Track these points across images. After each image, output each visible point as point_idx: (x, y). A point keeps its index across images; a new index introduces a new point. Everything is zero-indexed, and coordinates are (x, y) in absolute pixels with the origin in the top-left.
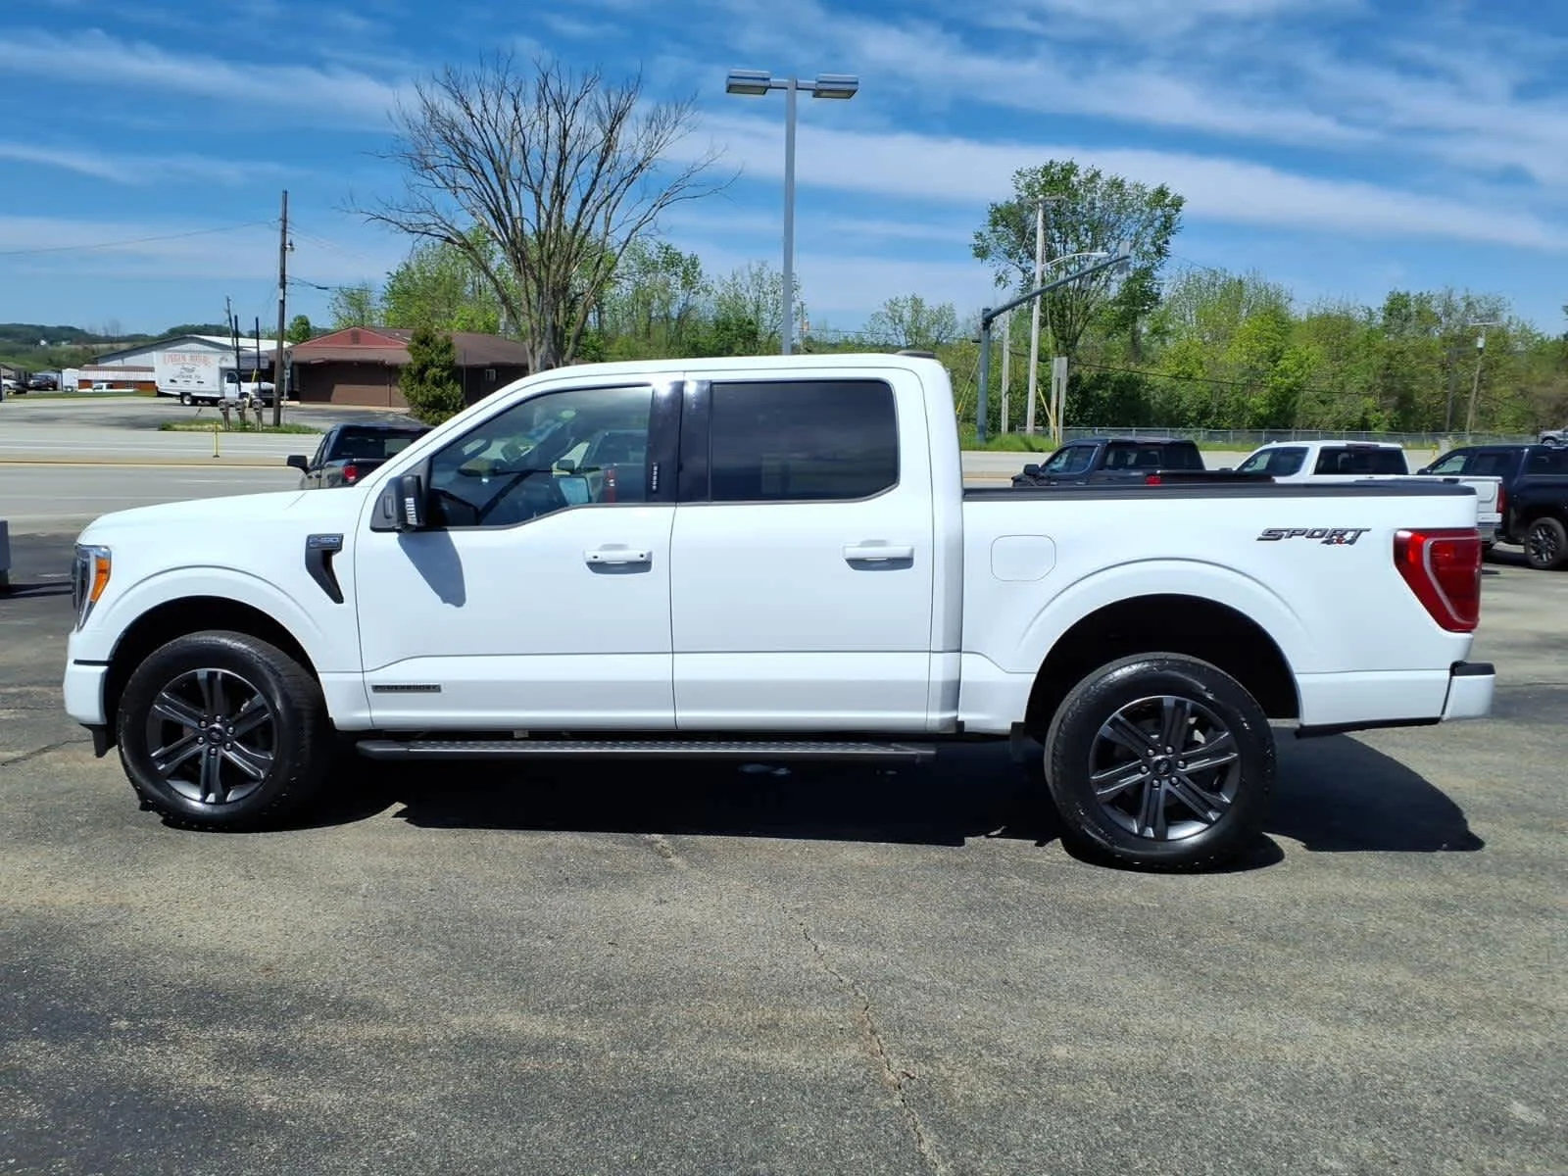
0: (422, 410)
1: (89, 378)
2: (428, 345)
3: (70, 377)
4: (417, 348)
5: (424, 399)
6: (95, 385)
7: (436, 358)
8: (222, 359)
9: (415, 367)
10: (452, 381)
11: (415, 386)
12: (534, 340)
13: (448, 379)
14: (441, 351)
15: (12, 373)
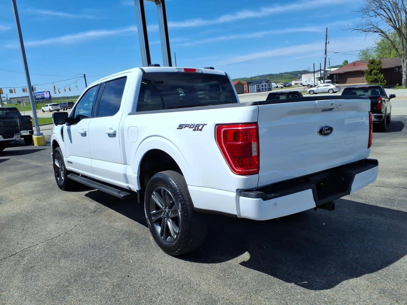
0: (370, 83)
1: (297, 83)
2: (373, 64)
3: (293, 83)
4: (370, 65)
5: (371, 80)
6: (298, 84)
7: (375, 67)
8: (317, 75)
9: (370, 70)
10: (380, 73)
11: (369, 76)
12: (404, 57)
13: (379, 73)
14: (377, 65)
15: (283, 83)
